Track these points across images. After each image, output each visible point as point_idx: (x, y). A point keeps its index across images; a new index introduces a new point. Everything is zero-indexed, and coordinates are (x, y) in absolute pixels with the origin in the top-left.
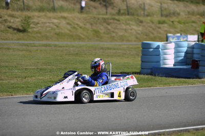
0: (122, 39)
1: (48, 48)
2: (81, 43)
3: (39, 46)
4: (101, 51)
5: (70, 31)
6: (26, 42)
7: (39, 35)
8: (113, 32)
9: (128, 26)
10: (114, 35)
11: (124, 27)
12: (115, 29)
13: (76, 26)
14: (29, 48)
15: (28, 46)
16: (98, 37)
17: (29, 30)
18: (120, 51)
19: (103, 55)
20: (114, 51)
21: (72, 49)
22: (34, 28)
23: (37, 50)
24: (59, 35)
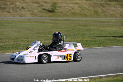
0: (112, 16)
1: (67, 22)
2: (87, 19)
3: (62, 20)
4: (100, 23)
5: (80, 11)
6: (54, 18)
7: (62, 14)
8: (107, 12)
9: (115, 8)
10: (107, 13)
11: (113, 8)
12: (107, 10)
13: (84, 8)
14: (56, 22)
15: (55, 20)
16: (97, 15)
17: (56, 11)
18: (111, 23)
19: (101, 26)
20: (107, 23)
21: (81, 22)
22: (59, 9)
23: (61, 23)
24: (74, 14)
